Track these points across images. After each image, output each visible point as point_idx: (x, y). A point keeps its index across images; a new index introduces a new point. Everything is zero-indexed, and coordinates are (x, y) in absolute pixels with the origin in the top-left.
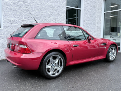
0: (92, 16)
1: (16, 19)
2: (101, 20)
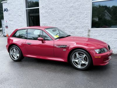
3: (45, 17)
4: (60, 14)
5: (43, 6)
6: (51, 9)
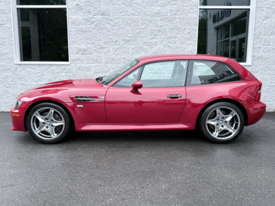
3: (84, 32)
4: (128, 28)
5: (78, 5)
6: (103, 14)
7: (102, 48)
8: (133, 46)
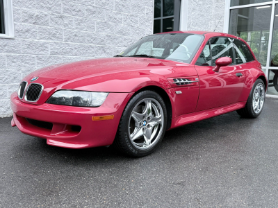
0: (203, 16)
1: (46, 13)
2: (222, 26)
7: (61, 17)
8: (99, 21)
